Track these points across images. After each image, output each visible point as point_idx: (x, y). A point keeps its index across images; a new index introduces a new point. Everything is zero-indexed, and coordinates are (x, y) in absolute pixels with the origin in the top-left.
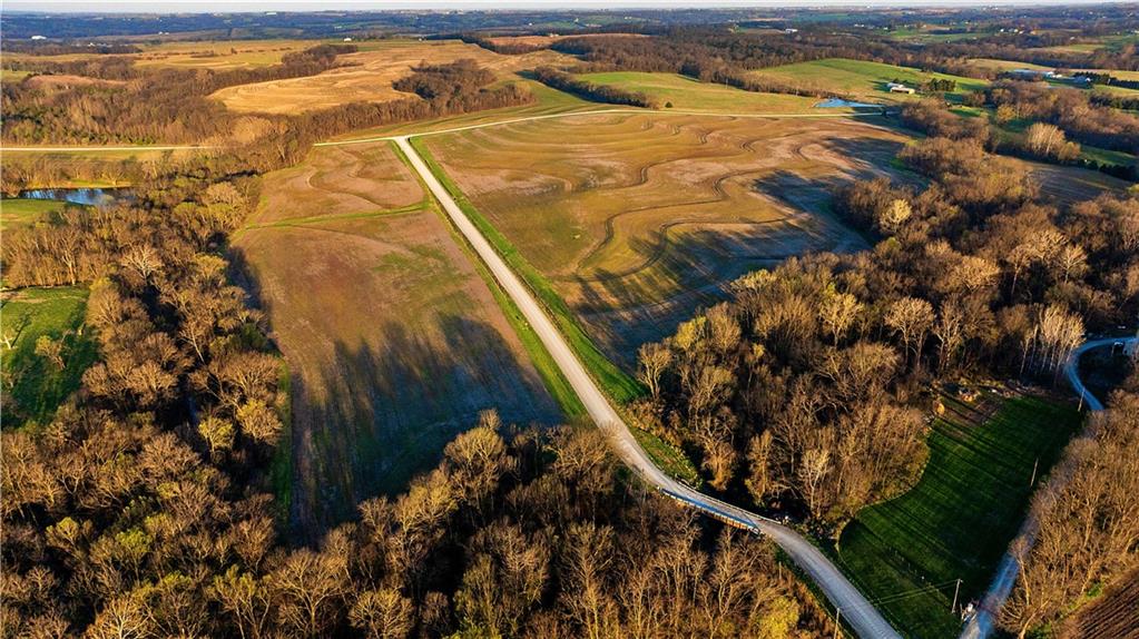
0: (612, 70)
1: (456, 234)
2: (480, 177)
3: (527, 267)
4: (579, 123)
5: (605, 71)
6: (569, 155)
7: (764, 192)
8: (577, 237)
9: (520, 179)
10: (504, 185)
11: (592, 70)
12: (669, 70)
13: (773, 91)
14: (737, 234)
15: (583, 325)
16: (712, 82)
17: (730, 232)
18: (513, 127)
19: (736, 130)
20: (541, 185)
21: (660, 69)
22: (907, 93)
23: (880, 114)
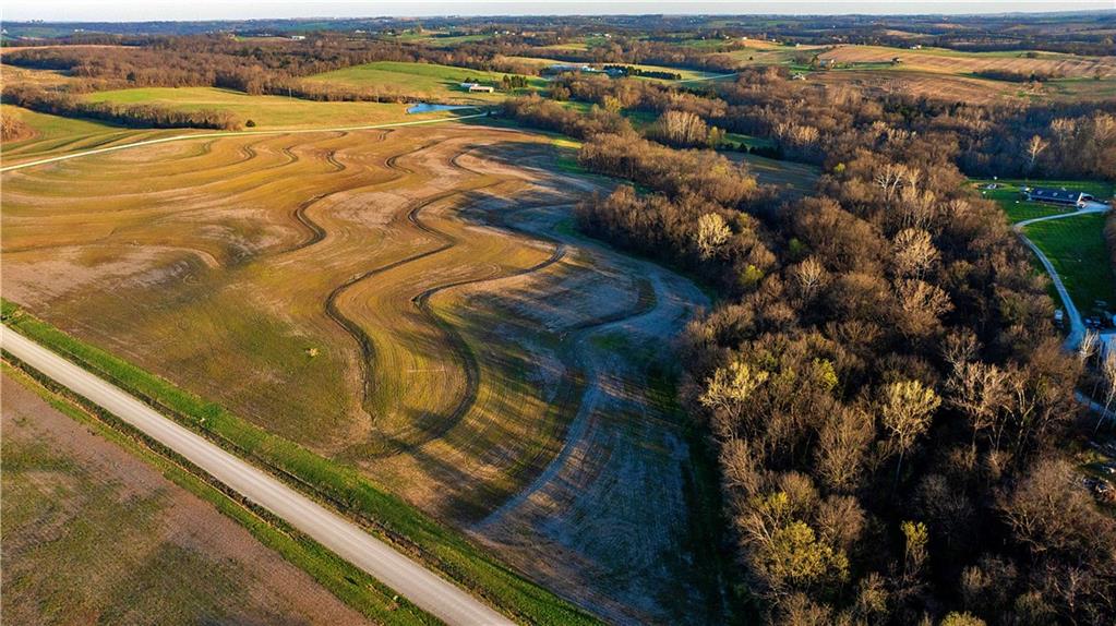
0: (123, 87)
1: (58, 397)
2: (26, 268)
3: (271, 442)
4: (146, 159)
5: (116, 88)
6: (166, 209)
7: (482, 225)
8: (313, 352)
9: (109, 260)
10: (87, 275)
11: (96, 88)
12: (199, 83)
13: (345, 100)
14: (521, 292)
15: (494, 553)
16: (265, 94)
17: (512, 292)
18: (33, 174)
19: (361, 147)
20: (157, 265)
21: (188, 82)
22: (488, 91)
23: (485, 114)
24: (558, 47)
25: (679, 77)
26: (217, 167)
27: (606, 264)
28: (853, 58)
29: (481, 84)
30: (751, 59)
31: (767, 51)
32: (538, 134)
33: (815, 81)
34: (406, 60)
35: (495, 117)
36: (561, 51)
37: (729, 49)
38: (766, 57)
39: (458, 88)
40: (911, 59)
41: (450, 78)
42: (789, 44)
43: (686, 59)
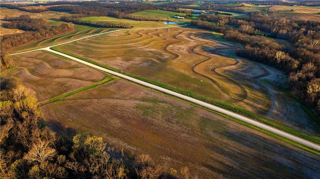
6: (133, 48)
9: (130, 60)
12: (104, 16)
20: (143, 61)
22: (183, 18)
23: (187, 25)
24: (191, 6)
25: (232, 15)
26: (135, 38)
27: (250, 64)
28: (278, 9)
29: (180, 16)
30: (248, 9)
31: (251, 7)
32: (206, 31)
33: (271, 16)
34: (154, 9)
35: (189, 25)
36: (194, 7)
37: (240, 6)
38: (252, 9)
39: (173, 17)
40: (296, 10)
41: (170, 15)
42: (257, 5)
43: (231, 9)
